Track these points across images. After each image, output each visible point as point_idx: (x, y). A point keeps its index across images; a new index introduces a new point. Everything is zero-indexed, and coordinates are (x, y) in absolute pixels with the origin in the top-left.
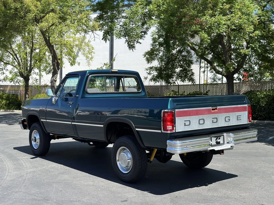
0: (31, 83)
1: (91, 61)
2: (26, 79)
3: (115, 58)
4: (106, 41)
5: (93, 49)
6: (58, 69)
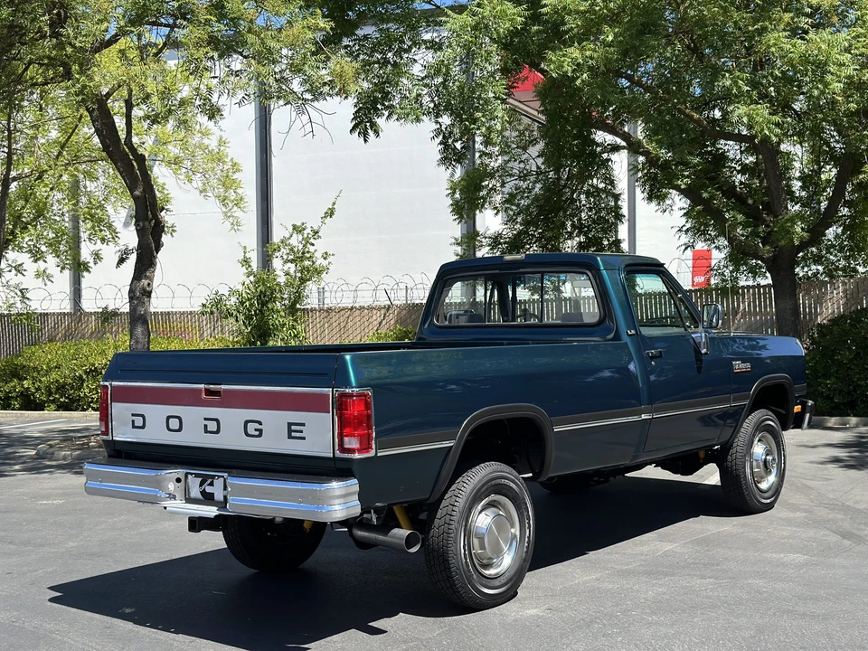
3: (334, 204)
4: (365, 135)
5: (238, 170)
6: (158, 246)
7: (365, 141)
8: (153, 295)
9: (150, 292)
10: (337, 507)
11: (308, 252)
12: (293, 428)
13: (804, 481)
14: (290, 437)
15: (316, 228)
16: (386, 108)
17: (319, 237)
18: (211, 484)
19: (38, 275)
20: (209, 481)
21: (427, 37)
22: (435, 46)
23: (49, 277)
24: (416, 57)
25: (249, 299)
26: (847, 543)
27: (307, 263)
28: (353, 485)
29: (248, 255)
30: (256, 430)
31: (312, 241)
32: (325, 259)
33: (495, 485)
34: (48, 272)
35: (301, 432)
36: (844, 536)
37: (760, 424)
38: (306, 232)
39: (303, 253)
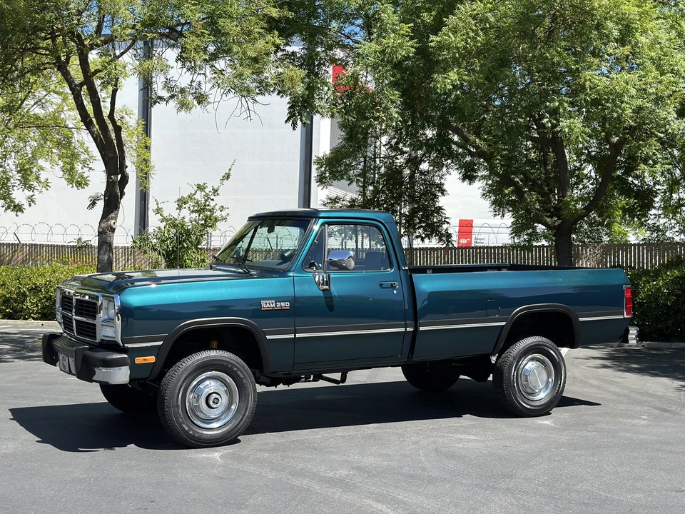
3: (230, 170)
4: (295, 125)
6: (122, 194)
7: (294, 129)
9: (115, 229)
11: (208, 205)
15: (216, 188)
17: (218, 194)
25: (170, 239)
27: (208, 214)
29: (160, 206)
31: (212, 197)
32: (221, 211)
38: (207, 190)
39: (205, 205)
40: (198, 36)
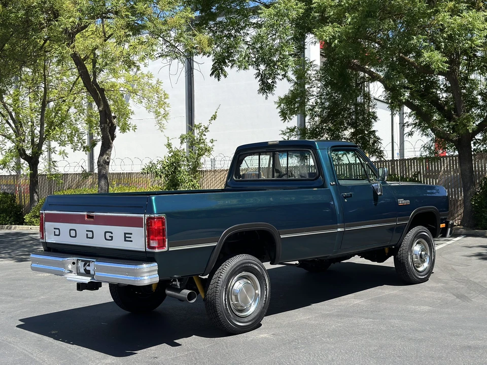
0: (42, 169)
1: (164, 121)
2: (33, 161)
3: (216, 112)
4: (218, 77)
5: (167, 98)
6: (113, 137)
7: (219, 80)
8: (110, 164)
9: (109, 162)
10: (146, 278)
11: (202, 139)
12: (127, 235)
13: (453, 267)
14: (125, 240)
15: (206, 126)
16: (230, 61)
17: (208, 131)
18: (89, 265)
19: (60, 153)
20: (88, 264)
21: (254, 21)
22: (258, 26)
23: (66, 155)
24: (248, 32)
25: (167, 166)
26: (458, 300)
27: (202, 145)
28: (154, 266)
29: (170, 142)
30: (110, 237)
31: (204, 133)
32: (212, 143)
33: (245, 267)
34: (65, 152)
35: (130, 238)
36: (458, 296)
37: (418, 234)
38: (201, 128)
39: (200, 140)
40: (122, 18)
